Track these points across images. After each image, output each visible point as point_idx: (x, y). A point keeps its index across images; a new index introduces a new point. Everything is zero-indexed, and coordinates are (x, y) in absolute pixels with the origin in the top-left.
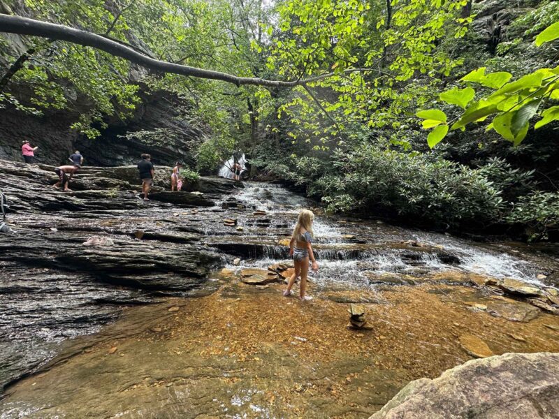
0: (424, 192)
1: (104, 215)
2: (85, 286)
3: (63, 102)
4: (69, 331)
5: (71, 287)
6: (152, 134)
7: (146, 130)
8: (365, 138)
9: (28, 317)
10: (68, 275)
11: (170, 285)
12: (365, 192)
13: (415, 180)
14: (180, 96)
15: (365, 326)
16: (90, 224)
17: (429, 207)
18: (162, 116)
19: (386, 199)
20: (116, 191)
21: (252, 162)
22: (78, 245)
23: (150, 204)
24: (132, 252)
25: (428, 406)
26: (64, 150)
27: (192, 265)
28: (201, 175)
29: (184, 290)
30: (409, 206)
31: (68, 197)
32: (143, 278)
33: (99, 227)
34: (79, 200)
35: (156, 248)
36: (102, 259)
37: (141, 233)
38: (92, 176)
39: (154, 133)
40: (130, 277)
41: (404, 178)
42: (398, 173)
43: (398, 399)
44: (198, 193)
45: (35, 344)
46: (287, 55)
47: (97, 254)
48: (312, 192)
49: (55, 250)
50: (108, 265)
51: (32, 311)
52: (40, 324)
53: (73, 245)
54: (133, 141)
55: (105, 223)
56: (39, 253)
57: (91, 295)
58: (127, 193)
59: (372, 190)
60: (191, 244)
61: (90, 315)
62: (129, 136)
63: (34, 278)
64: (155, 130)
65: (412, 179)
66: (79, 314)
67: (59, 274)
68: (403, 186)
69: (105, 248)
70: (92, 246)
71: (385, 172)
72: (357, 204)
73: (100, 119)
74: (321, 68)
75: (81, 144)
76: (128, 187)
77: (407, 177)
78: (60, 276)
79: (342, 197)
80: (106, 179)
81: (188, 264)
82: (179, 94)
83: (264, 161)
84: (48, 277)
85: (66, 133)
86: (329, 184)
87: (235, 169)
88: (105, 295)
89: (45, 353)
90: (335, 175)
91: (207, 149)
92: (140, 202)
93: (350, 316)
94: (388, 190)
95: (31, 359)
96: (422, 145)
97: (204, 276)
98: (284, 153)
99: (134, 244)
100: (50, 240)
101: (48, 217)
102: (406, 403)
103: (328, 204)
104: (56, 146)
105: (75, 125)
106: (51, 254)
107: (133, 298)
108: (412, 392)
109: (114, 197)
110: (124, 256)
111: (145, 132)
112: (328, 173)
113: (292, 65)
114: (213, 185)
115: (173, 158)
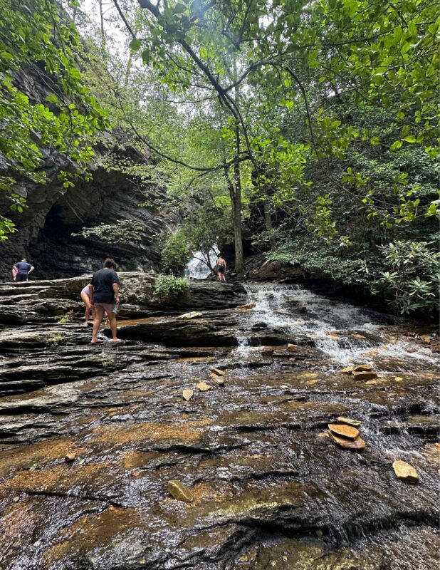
6: (114, 229)
7: (106, 223)
14: (145, 180)
18: (122, 209)
39: (115, 227)
44: (192, 314)
54: (91, 239)
62: (85, 234)
64: (117, 223)
75: (36, 248)
82: (142, 178)
85: (18, 237)
104: (7, 253)
111: (105, 227)
114: (207, 294)
115: (136, 256)
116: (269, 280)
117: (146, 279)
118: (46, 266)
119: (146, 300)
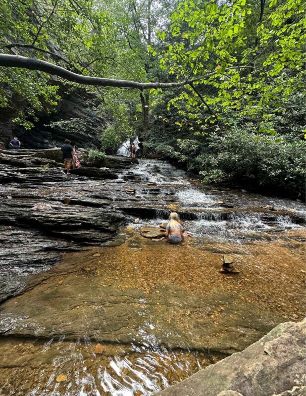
0: (282, 167)
1: (41, 186)
2: (37, 238)
3: (6, 102)
4: (31, 269)
5: (28, 239)
6: (69, 123)
7: (64, 120)
8: (235, 123)
9: (5, 259)
10: (24, 230)
11: (92, 238)
12: (233, 167)
13: (275, 157)
14: (88, 91)
15: (234, 271)
16: (33, 193)
17: (285, 179)
18: (75, 108)
19: (251, 172)
20: (47, 168)
21: (144, 144)
22: (28, 209)
23: (71, 178)
24: (65, 215)
25: (294, 341)
26: (7, 136)
27: (106, 224)
28: (107, 155)
29: (102, 242)
30: (269, 178)
31: (15, 173)
32: (74, 233)
33: (39, 195)
34: (22, 175)
35: (80, 211)
36: (46, 220)
37: (68, 199)
38: (29, 157)
39: (70, 122)
40: (65, 232)
41: (266, 156)
42: (261, 152)
43: (272, 335)
44: (105, 168)
45: (12, 277)
46: (176, 57)
47: (42, 216)
48: (191, 167)
49: (14, 213)
50: (50, 224)
51: (6, 256)
52: (12, 264)
53: (25, 209)
54: (56, 129)
55: (43, 192)
56: (4, 216)
57: (41, 244)
58: (55, 169)
59: (239, 165)
60: (104, 208)
61: (42, 258)
62: (52, 125)
63: (4, 233)
64: (70, 120)
65: (273, 157)
66: (36, 257)
67: (19, 230)
68: (265, 163)
69: (47, 212)
70: (38, 210)
71: (251, 151)
72: (227, 177)
73: (33, 115)
74: (205, 67)
75: (18, 131)
76: (54, 164)
77: (268, 155)
78: (20, 232)
79: (215, 171)
80: (39, 159)
81: (103, 223)
82: (87, 90)
83: (154, 143)
84: (12, 232)
86: (205, 161)
87: (131, 149)
88: (51, 245)
89: (19, 283)
90: (210, 153)
91: (110, 133)
92: (64, 176)
93: (223, 263)
94: (252, 165)
95: (11, 287)
96: (283, 127)
97: (115, 231)
98: (170, 136)
99: (65, 209)
100: (9, 205)
101: (4, 188)
102: (278, 338)
103: (204, 176)
105: (16, 120)
106: (12, 216)
107: (68, 247)
108: (283, 331)
109: (46, 172)
110: (60, 218)
111: (63, 122)
112: (204, 152)
113: (181, 66)
114: (116, 162)
115: (85, 141)
116: (154, 158)
117: (84, 151)
118: (26, 144)
119: (84, 162)
